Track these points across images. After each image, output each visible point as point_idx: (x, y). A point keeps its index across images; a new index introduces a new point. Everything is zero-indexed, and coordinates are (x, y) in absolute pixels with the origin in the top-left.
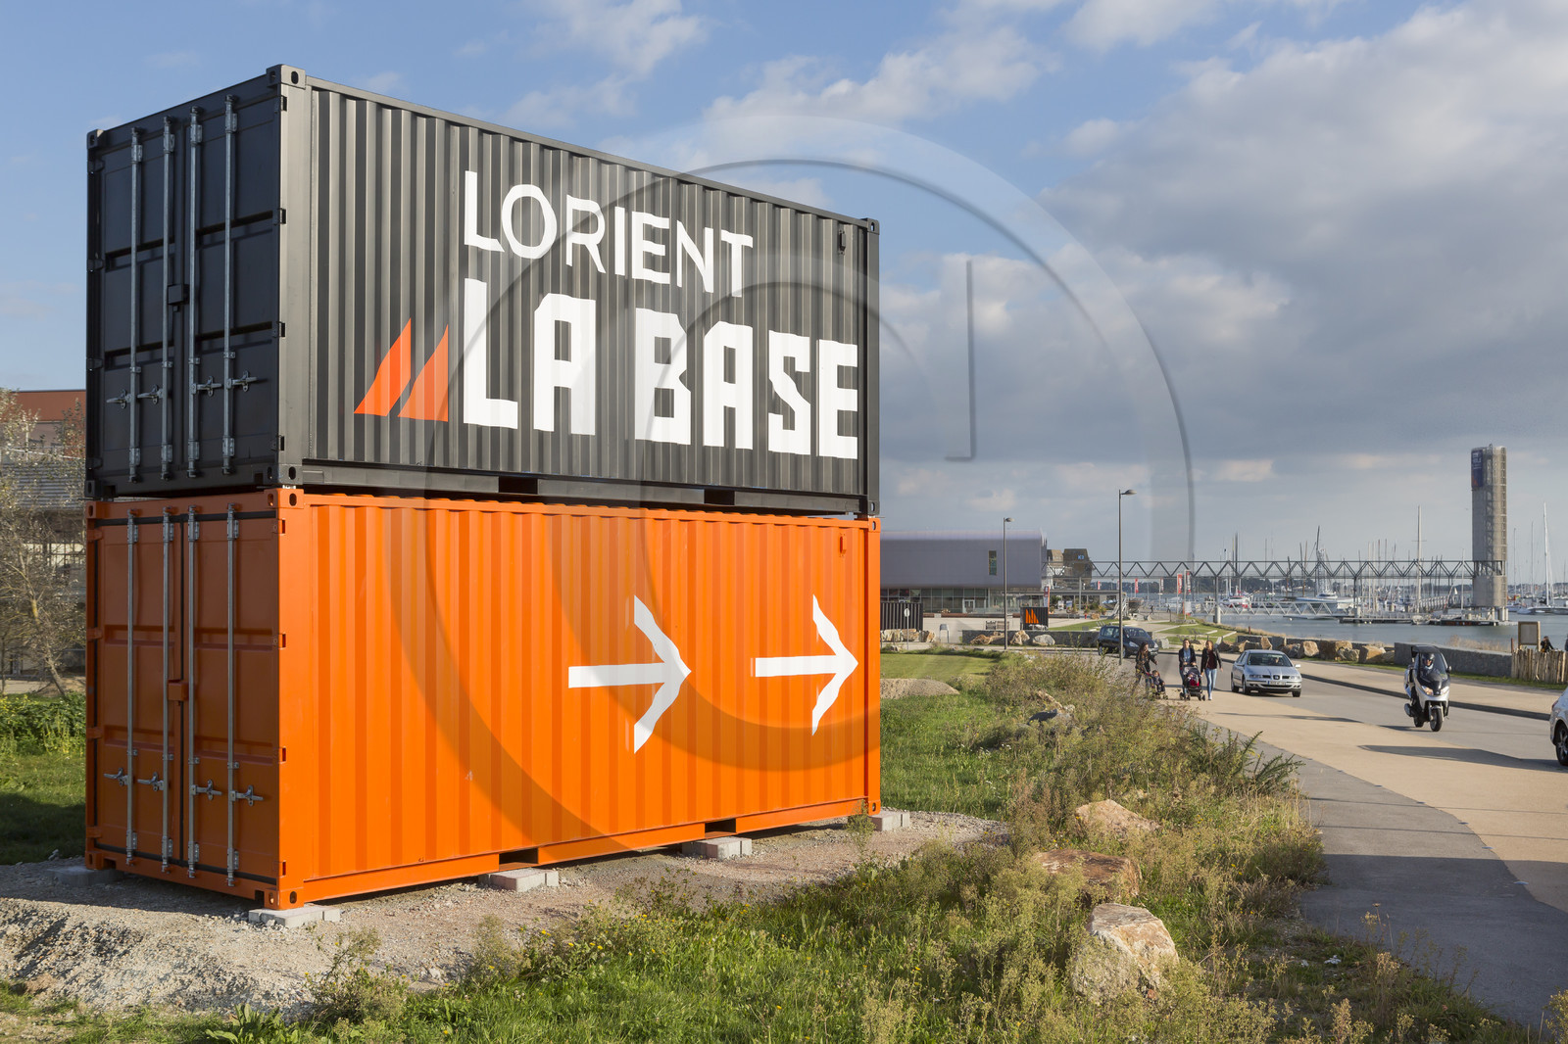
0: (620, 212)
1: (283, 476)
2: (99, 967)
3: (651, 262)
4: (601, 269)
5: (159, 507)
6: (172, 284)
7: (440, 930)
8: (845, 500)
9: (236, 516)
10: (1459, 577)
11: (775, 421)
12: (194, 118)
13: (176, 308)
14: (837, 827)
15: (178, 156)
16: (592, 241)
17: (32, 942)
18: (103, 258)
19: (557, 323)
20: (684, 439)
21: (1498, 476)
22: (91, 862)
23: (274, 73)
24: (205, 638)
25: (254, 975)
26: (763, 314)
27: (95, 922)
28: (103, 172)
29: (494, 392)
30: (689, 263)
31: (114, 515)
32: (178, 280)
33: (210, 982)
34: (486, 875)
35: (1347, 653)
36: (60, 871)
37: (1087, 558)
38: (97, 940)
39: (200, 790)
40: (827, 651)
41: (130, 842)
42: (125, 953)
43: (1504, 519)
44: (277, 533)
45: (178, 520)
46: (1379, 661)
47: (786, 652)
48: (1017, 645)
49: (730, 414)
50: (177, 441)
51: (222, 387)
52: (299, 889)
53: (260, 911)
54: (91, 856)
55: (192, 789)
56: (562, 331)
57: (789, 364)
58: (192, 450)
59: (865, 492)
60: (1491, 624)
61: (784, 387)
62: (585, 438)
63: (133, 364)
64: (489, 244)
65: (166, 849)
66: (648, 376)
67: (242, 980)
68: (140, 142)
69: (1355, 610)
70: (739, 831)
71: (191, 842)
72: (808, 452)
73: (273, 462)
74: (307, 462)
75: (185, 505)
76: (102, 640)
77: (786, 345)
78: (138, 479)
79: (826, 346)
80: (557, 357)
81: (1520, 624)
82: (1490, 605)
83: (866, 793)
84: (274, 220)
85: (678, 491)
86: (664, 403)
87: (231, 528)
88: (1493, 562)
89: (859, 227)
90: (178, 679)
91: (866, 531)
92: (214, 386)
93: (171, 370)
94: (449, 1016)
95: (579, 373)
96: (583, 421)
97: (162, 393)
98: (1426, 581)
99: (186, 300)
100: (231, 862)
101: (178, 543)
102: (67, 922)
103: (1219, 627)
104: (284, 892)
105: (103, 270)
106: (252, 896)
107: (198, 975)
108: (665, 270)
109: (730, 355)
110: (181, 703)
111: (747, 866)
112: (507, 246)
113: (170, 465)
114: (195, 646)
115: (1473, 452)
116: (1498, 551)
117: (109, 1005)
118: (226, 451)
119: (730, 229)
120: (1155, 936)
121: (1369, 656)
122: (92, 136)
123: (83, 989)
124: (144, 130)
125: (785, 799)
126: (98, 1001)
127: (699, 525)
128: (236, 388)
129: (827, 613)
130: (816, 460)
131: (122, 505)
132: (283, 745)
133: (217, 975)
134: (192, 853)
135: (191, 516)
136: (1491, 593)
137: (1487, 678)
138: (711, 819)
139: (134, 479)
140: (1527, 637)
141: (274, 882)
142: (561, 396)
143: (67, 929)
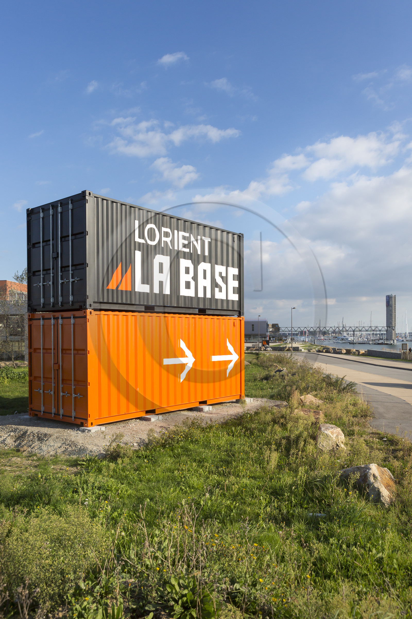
0: (176, 232)
1: (88, 306)
2: (40, 444)
3: (185, 246)
4: (171, 248)
5: (51, 315)
6: (53, 252)
7: (134, 433)
8: (235, 312)
9: (74, 318)
10: (382, 331)
11: (217, 290)
12: (59, 205)
13: (54, 259)
14: (232, 402)
15: (55, 216)
16: (168, 240)
17: (18, 437)
18: (32, 244)
19: (160, 263)
20: (193, 295)
21: (393, 303)
22: (30, 414)
23: (84, 192)
24: (64, 352)
25: (86, 446)
26: (213, 260)
27: (36, 431)
28: (31, 220)
29: (143, 282)
30: (194, 247)
31: (36, 317)
32: (55, 251)
33: (74, 448)
34: (142, 417)
35: (354, 353)
36: (22, 417)
37: (278, 326)
38: (38, 436)
39: (63, 394)
40: (231, 354)
41: (42, 409)
42: (47, 440)
43: (395, 315)
44: (87, 322)
45: (56, 319)
46: (363, 355)
47: (220, 354)
48: (262, 351)
49: (205, 288)
50: (55, 296)
51: (69, 281)
52: (93, 422)
53: (83, 428)
54: (30, 413)
55: (61, 394)
56: (161, 265)
57: (220, 274)
58: (60, 299)
59: (240, 309)
60: (392, 344)
61: (219, 281)
62: (167, 295)
63: (41, 275)
64: (142, 241)
65: (53, 411)
66: (184, 278)
67: (83, 447)
68: (42, 212)
69: (353, 340)
70: (208, 404)
71: (61, 408)
72: (225, 299)
73: (85, 302)
74: (94, 302)
75: (58, 314)
76: (33, 352)
77: (220, 269)
78: (43, 307)
79: (230, 269)
80: (160, 273)
81: (402, 344)
82: (391, 339)
83: (241, 393)
84: (84, 234)
85: (191, 309)
86: (188, 285)
87: (72, 321)
88: (392, 327)
89: (238, 236)
90: (57, 363)
91: (241, 320)
92: (66, 281)
93: (53, 277)
94: (145, 456)
95: (165, 277)
96: (167, 291)
97: (51, 283)
98: (373, 332)
99: (58, 257)
100: (73, 414)
101: (56, 325)
102: (28, 432)
103: (316, 345)
104: (89, 422)
105: (32, 248)
106: (80, 424)
107: (70, 446)
108: (188, 248)
109: (205, 271)
110: (57, 370)
111: (212, 413)
112: (146, 241)
113: (53, 303)
114: (62, 354)
115: (387, 296)
116: (393, 324)
117: (46, 455)
118: (70, 299)
119: (205, 236)
120: (339, 433)
121: (360, 353)
122: (28, 210)
123: (37, 451)
124: (44, 208)
125: (220, 395)
126: (42, 453)
127: (197, 319)
128: (73, 282)
129: (230, 343)
130: (227, 301)
131: (39, 314)
132: (89, 381)
133: (75, 446)
134: (61, 412)
135: (60, 317)
136: (391, 336)
137: (394, 359)
138: (200, 400)
139: (42, 307)
140: (404, 348)
141: (86, 420)
142: (161, 283)
143: (28, 433)
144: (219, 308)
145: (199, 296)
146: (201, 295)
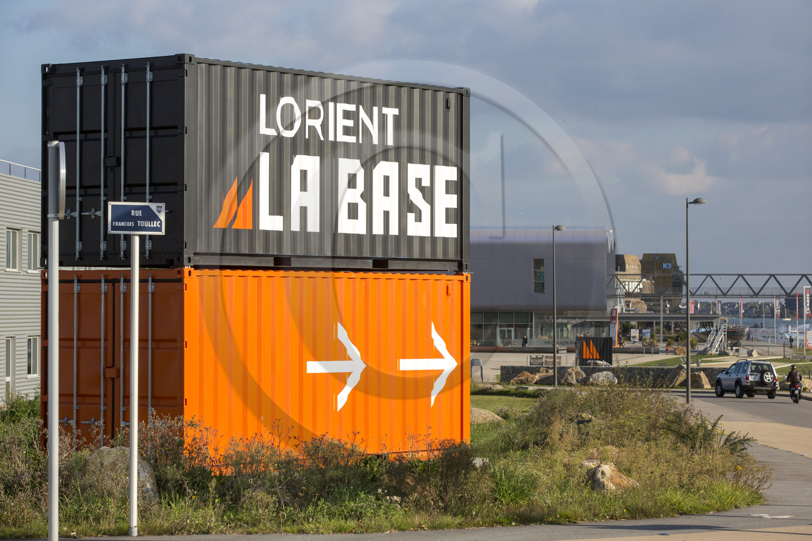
0: (331, 105)
1: (186, 261)
3: (347, 131)
4: (322, 139)
6: (107, 155)
8: (449, 263)
9: (153, 281)
11: (411, 217)
12: (123, 70)
13: (110, 169)
15: (112, 88)
16: (317, 123)
18: (52, 134)
19: (301, 171)
20: (363, 231)
23: (180, 56)
26: (404, 154)
28: (53, 88)
29: (272, 212)
30: (366, 131)
32: (112, 154)
39: (127, 424)
40: (440, 356)
44: (183, 290)
45: (112, 281)
47: (416, 356)
48: (570, 385)
49: (386, 214)
55: (122, 424)
56: (304, 175)
57: (419, 181)
58: (123, 245)
59: (462, 257)
61: (416, 196)
62: (315, 234)
63: (78, 196)
64: (272, 132)
68: (81, 75)
72: (429, 235)
73: (181, 254)
74: (195, 254)
77: (418, 171)
79: (439, 169)
80: (301, 190)
84: (180, 131)
85: (359, 261)
86: (353, 212)
87: (151, 287)
89: (458, 93)
90: (112, 366)
91: (462, 282)
95: (311, 198)
96: (314, 226)
97: (100, 213)
99: (118, 165)
101: (111, 294)
108: (353, 135)
109: (387, 179)
110: (114, 379)
112: (278, 131)
113: (106, 252)
114: (124, 348)
118: (147, 247)
119: (387, 106)
122: (44, 67)
124: (86, 69)
127: (370, 280)
130: (433, 239)
132: (186, 397)
135: (122, 280)
139: (78, 259)
142: (304, 211)
144: (415, 257)
145: (375, 232)
146: (378, 229)
